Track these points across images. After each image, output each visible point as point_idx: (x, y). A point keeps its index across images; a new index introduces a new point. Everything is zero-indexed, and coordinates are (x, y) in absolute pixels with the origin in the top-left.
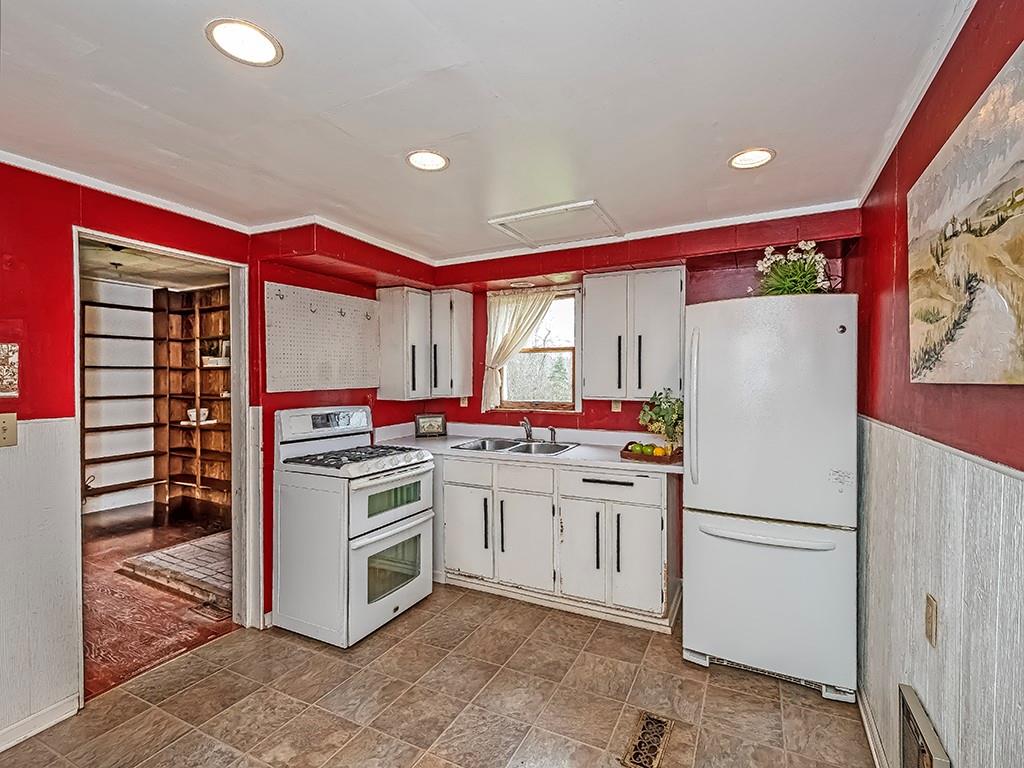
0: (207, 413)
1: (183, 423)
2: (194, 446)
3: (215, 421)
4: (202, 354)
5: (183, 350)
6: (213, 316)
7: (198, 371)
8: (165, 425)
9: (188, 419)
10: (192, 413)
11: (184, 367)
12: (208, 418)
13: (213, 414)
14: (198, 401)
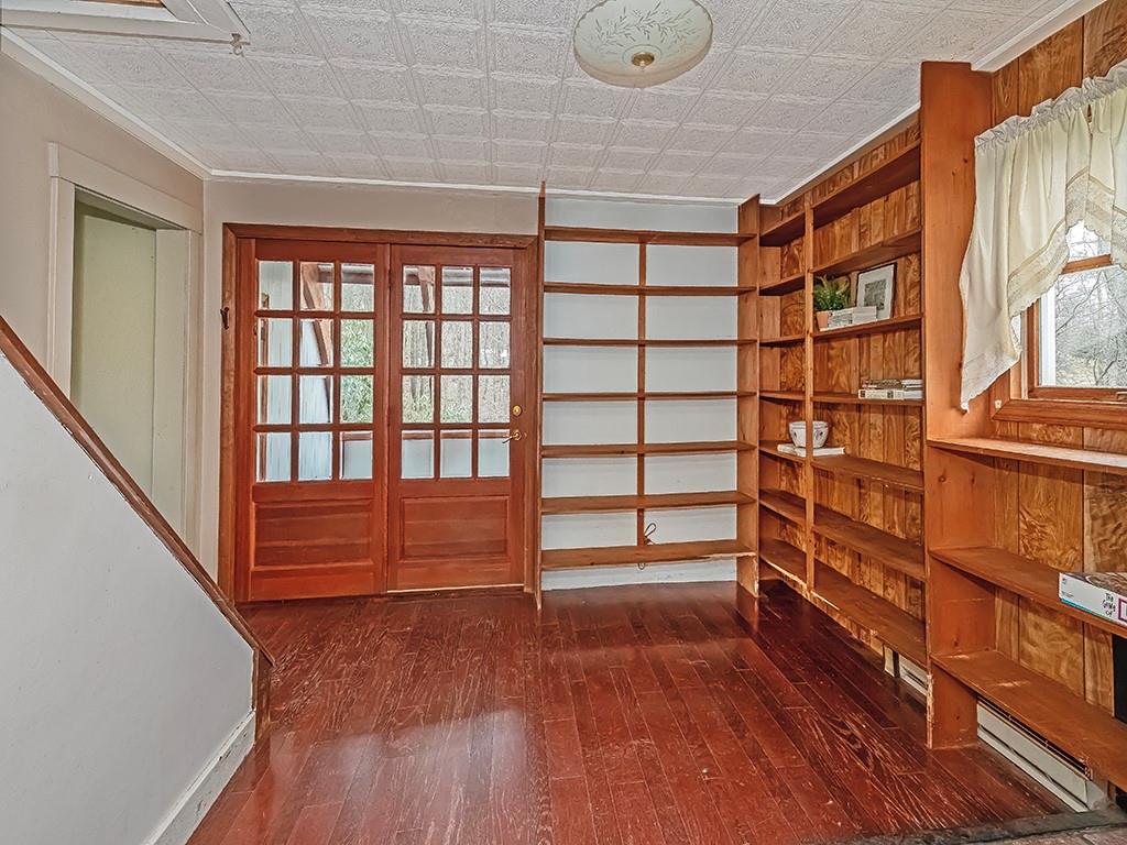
0: (825, 431)
1: (781, 448)
2: (802, 493)
3: (840, 451)
4: (818, 307)
5: (783, 314)
6: (837, 228)
7: (809, 341)
8: (754, 448)
9: (790, 441)
10: (799, 430)
11: (785, 338)
12: (827, 445)
13: (837, 435)
14: (809, 407)
